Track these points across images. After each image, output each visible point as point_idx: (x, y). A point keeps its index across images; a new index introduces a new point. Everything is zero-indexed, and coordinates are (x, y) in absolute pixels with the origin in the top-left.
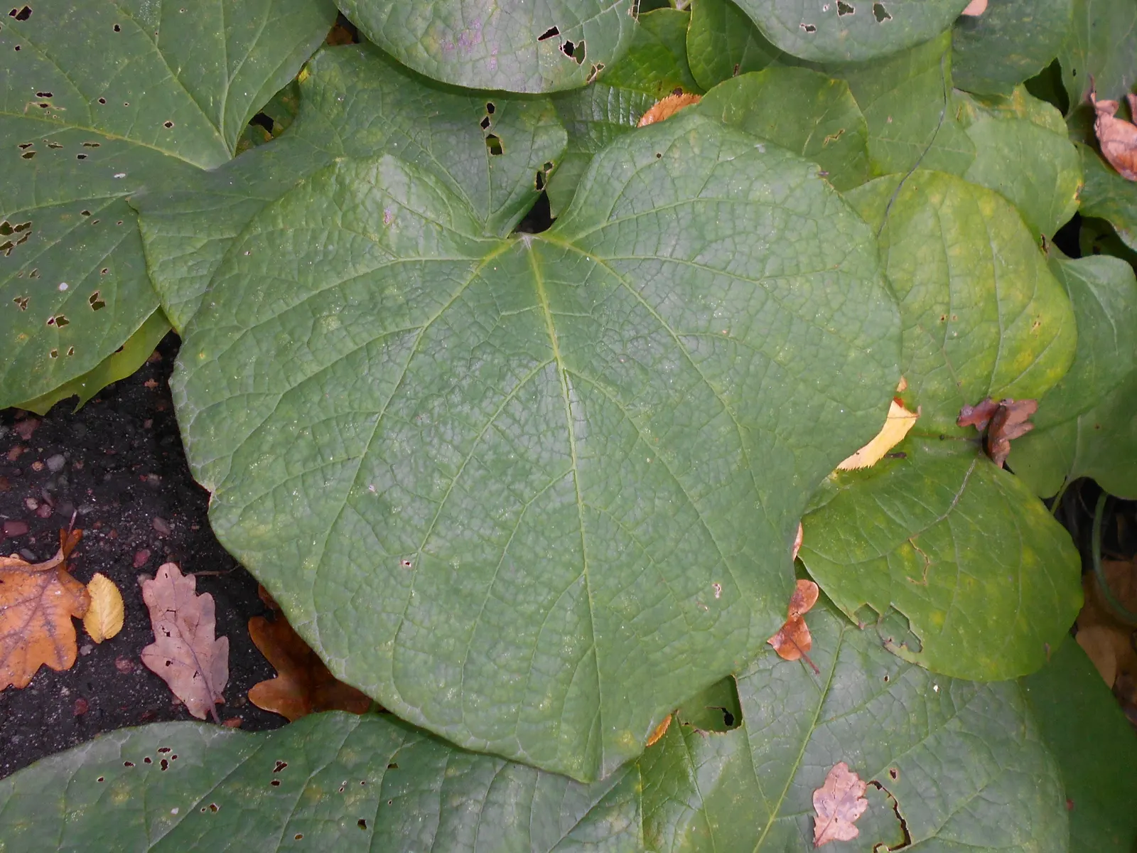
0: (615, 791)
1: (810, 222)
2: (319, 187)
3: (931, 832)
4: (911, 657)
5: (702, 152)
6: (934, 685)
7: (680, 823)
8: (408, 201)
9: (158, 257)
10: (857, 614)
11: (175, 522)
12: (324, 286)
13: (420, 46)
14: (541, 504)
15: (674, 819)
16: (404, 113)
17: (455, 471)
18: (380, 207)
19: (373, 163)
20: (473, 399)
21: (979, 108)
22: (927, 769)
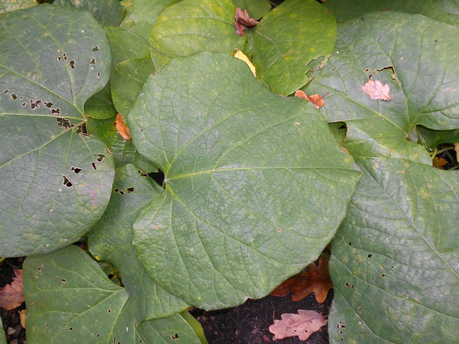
0: (365, 166)
1: (170, 80)
2: (142, 251)
3: (389, 59)
4: (326, 60)
5: (141, 115)
6: (336, 53)
7: (378, 147)
8: (150, 220)
9: (161, 313)
10: (309, 78)
11: (254, 326)
12: (178, 252)
13: (94, 212)
14: (262, 182)
15: (377, 149)
16: (115, 222)
17: (248, 210)
18: (151, 230)
19: (135, 231)
20: (223, 202)
21: (128, 18)
22: (366, 58)
